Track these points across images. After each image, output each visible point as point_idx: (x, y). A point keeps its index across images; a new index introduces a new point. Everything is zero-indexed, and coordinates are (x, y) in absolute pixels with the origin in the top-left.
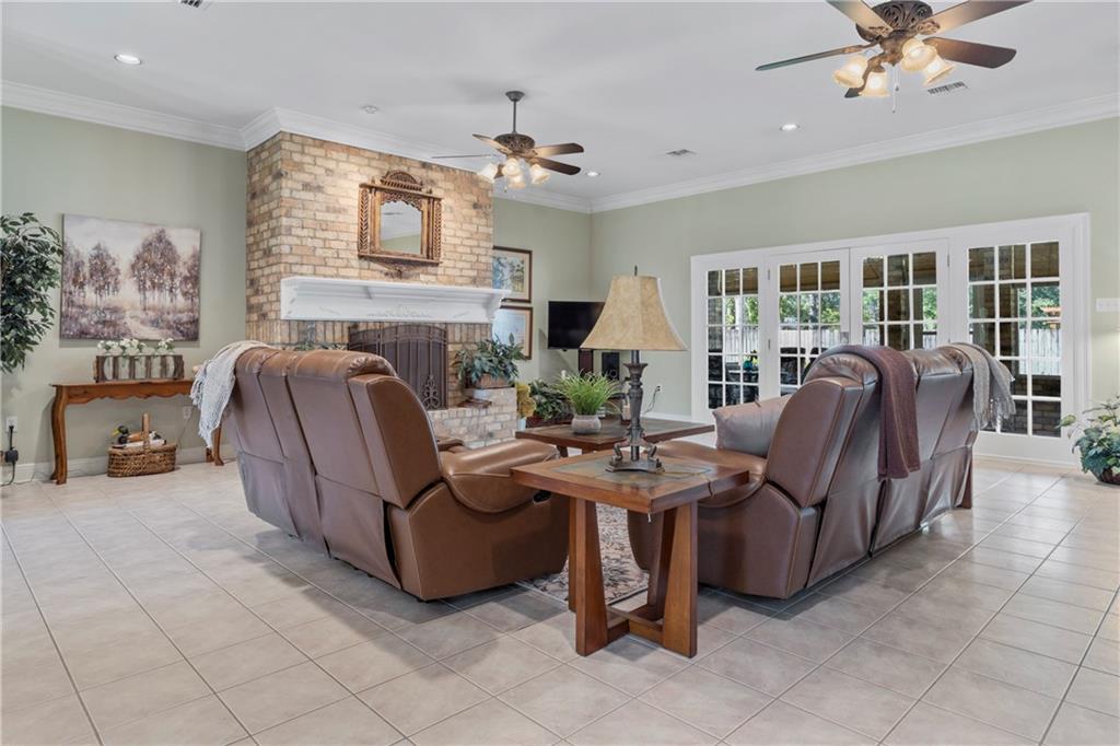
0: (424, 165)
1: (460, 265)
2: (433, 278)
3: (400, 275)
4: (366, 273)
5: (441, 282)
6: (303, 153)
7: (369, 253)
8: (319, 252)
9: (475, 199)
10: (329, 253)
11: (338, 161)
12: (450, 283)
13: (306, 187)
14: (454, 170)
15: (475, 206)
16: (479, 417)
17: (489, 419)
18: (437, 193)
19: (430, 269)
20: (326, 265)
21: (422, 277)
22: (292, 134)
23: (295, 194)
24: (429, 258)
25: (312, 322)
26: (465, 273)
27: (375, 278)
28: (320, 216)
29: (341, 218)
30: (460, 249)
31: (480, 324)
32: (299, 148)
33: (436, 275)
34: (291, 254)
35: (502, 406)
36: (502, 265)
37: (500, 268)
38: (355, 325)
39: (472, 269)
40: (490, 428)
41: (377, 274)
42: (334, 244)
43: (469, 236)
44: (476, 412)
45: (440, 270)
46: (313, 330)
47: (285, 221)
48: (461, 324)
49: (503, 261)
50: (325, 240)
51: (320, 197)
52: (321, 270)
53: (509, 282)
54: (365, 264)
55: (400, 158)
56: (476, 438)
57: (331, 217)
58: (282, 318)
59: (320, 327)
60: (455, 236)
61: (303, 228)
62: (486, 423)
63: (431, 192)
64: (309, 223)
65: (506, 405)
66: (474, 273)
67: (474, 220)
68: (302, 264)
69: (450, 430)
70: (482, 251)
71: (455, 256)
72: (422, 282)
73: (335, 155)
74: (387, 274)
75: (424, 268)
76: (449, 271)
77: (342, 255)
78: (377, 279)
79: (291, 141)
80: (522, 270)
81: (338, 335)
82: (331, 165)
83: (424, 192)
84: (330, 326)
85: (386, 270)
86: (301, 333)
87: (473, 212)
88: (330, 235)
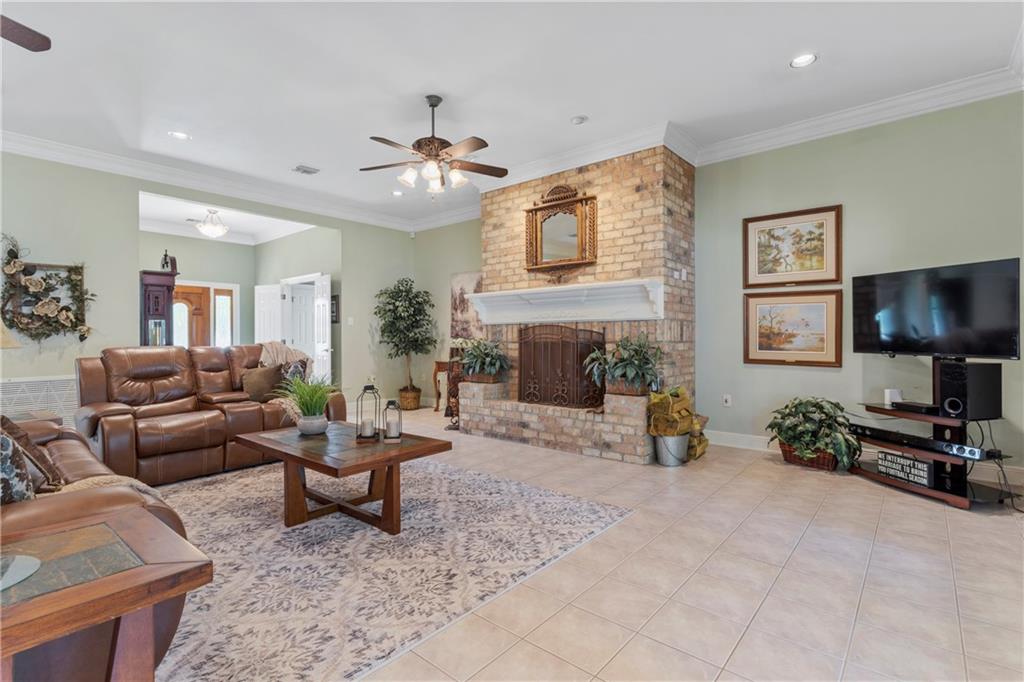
0: (581, 170)
1: (621, 258)
2: (591, 278)
3: (559, 281)
4: (535, 283)
5: (599, 280)
6: (492, 203)
7: (535, 266)
8: (503, 273)
9: (637, 181)
10: (509, 272)
11: (514, 198)
12: (609, 279)
13: (495, 227)
14: (611, 160)
15: (638, 189)
16: (594, 422)
17: (607, 428)
18: (590, 192)
19: (589, 269)
20: (507, 282)
21: (580, 278)
22: (486, 193)
23: (489, 235)
24: (582, 263)
25: (499, 325)
26: (628, 266)
27: (540, 286)
28: (503, 246)
29: (516, 243)
30: (621, 242)
31: (646, 321)
32: (490, 201)
33: (594, 274)
34: (487, 278)
36: (777, 238)
37: (773, 243)
38: (527, 328)
39: (634, 260)
40: (607, 438)
41: (541, 282)
42: (512, 265)
43: (631, 224)
45: (599, 269)
46: (501, 332)
48: (622, 322)
49: (777, 233)
50: (506, 263)
51: (503, 231)
52: (505, 286)
53: (791, 259)
54: (532, 275)
55: (559, 174)
56: (590, 443)
57: (509, 244)
59: (505, 329)
60: (614, 229)
61: (494, 257)
62: (601, 431)
63: (585, 194)
64: (498, 252)
65: (630, 416)
66: (638, 264)
67: (639, 205)
71: (616, 250)
72: (583, 282)
73: (511, 195)
74: (549, 281)
75: (581, 270)
76: (610, 268)
77: (517, 271)
78: (542, 286)
79: (486, 198)
80: (820, 238)
82: (509, 204)
83: (580, 195)
84: (510, 328)
85: (549, 277)
86: (494, 334)
87: (637, 196)
88: (509, 258)
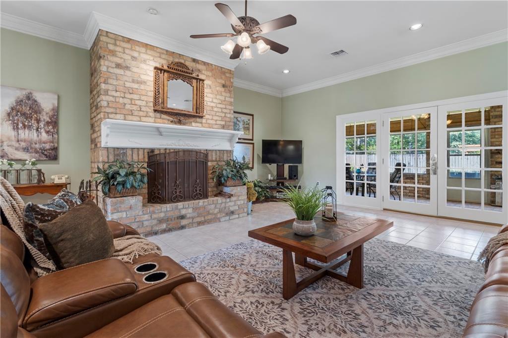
0: (194, 60)
1: (215, 118)
2: (200, 125)
3: (180, 122)
4: (159, 120)
5: (204, 127)
6: (115, 45)
7: (160, 109)
8: (128, 107)
9: (223, 82)
10: (135, 108)
11: (140, 52)
12: (210, 128)
13: (118, 66)
14: (212, 65)
15: (224, 86)
16: (225, 202)
17: (232, 204)
18: (201, 77)
19: (198, 120)
20: (132, 115)
21: (193, 124)
22: (107, 32)
23: (111, 70)
24: (197, 114)
25: (123, 149)
26: (219, 122)
27: (165, 123)
28: (128, 85)
29: (142, 87)
30: (215, 109)
31: (227, 151)
32: (113, 41)
33: (201, 123)
34: (108, 106)
35: (239, 196)
36: (239, 121)
37: (238, 123)
38: (152, 151)
39: (222, 120)
40: (232, 209)
41: (166, 122)
42: (138, 102)
43: (220, 102)
44: (224, 200)
45: (204, 121)
46: (125, 154)
47: (103, 86)
48: (216, 150)
49: (239, 119)
50: (131, 99)
51: (128, 73)
52: (130, 117)
53: (242, 129)
54: (158, 115)
55: (180, 54)
56: (224, 215)
57: (136, 86)
58: (102, 146)
59: (129, 152)
60: (212, 102)
61: (116, 91)
62: (229, 206)
63: (198, 76)
64: (121, 88)
65: (242, 195)
66: (223, 123)
67: (224, 94)
68: (116, 114)
69: (209, 211)
70: (228, 111)
71: (213, 113)
72: (194, 126)
73: (137, 48)
74: (172, 122)
75: (194, 119)
76: (209, 121)
77: (143, 109)
78: (166, 124)
79: (107, 36)
80: (249, 124)
81: (141, 157)
82: (136, 54)
83: (194, 75)
84: (135, 152)
85: (172, 119)
86: (115, 155)
87: (223, 89)
88: (135, 97)
